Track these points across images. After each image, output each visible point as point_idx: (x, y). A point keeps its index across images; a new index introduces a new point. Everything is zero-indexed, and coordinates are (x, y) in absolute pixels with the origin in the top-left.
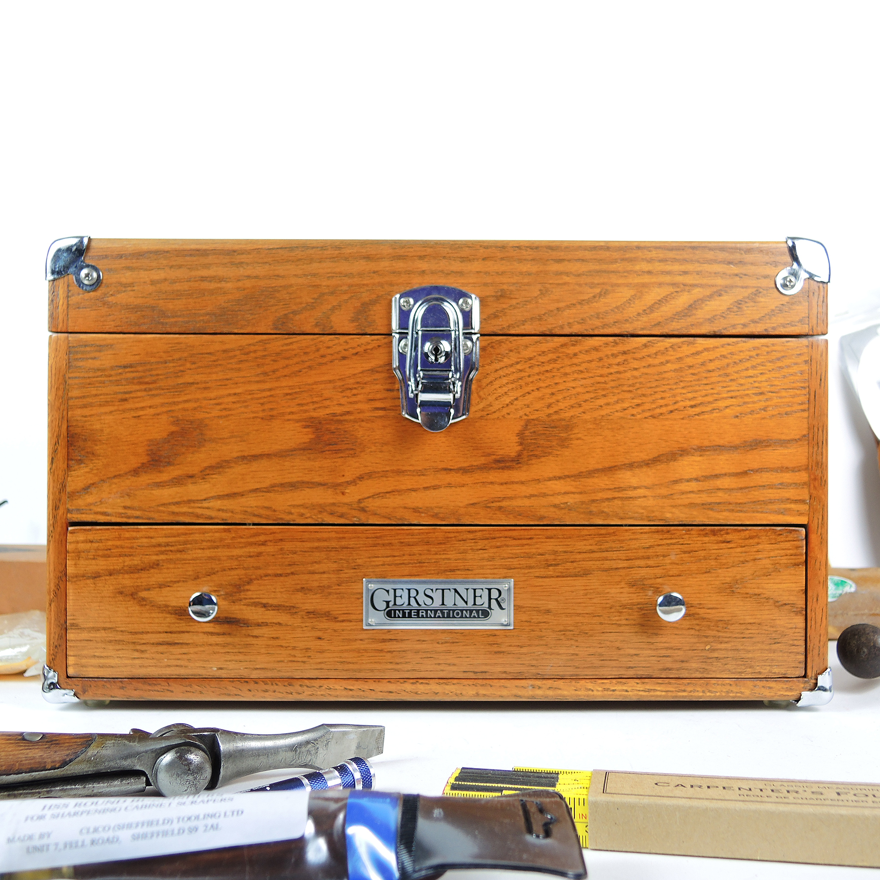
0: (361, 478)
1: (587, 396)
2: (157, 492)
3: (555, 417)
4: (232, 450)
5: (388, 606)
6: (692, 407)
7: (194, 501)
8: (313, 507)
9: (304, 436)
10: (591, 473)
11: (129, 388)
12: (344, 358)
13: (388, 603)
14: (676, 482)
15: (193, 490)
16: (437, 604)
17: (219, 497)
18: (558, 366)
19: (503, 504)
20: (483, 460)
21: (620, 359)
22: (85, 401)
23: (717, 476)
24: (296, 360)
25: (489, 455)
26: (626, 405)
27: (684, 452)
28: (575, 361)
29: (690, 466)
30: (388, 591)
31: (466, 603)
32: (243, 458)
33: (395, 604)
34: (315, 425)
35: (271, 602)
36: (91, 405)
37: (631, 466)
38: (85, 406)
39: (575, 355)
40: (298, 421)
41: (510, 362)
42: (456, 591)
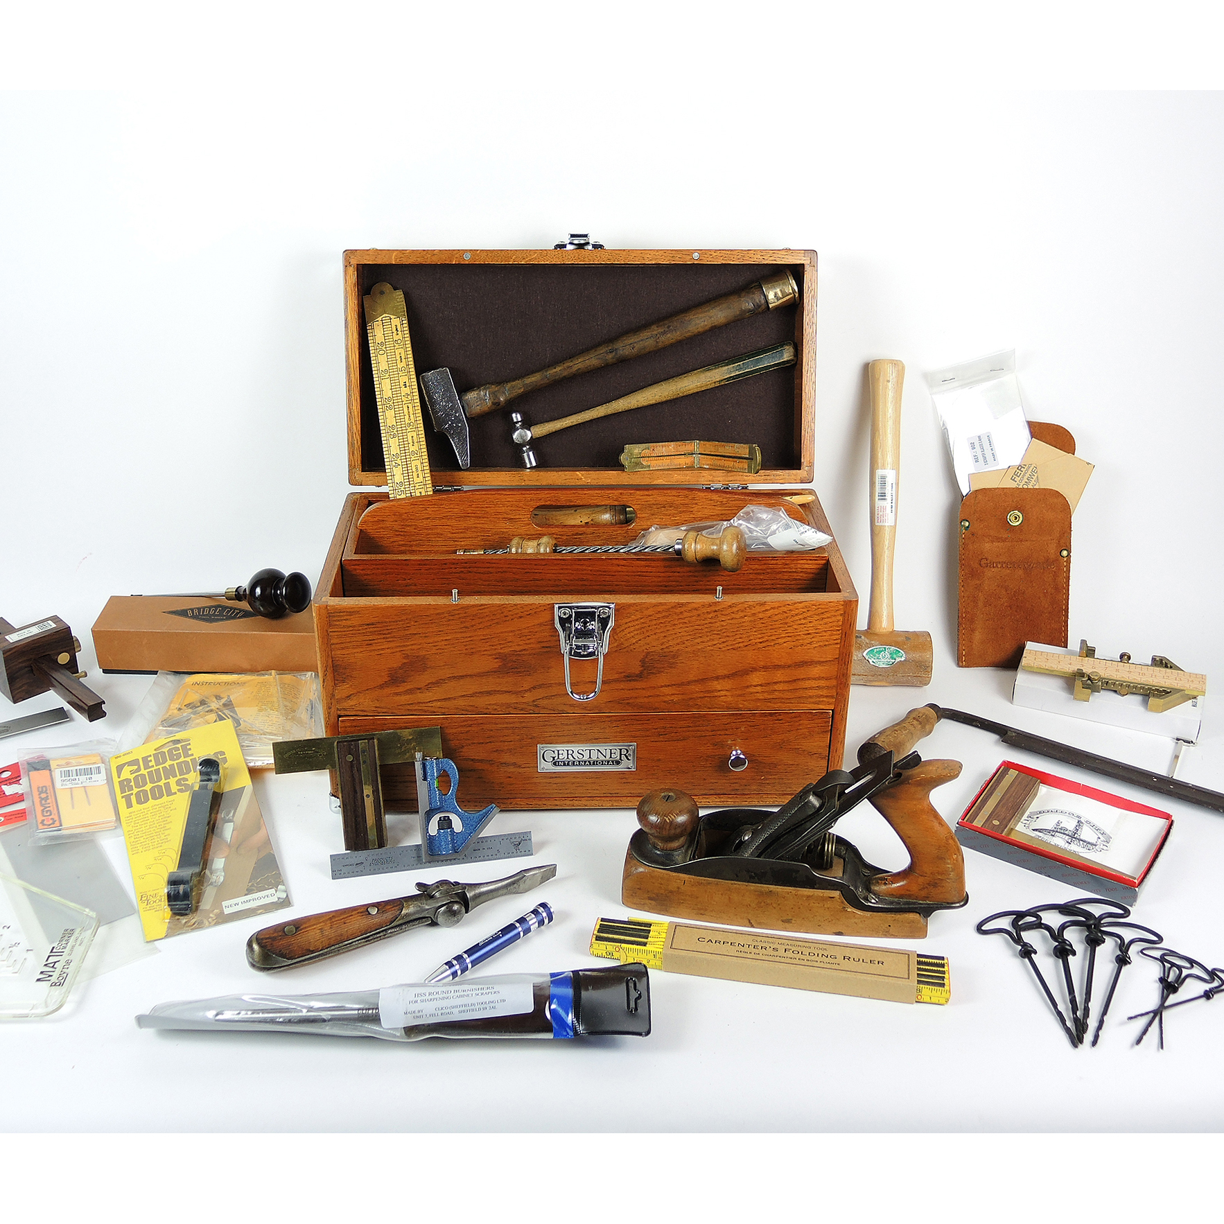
0: (534, 688)
1: (689, 638)
2: (397, 698)
3: (665, 650)
4: (446, 673)
5: (554, 759)
6: (761, 643)
7: (422, 703)
8: (503, 705)
9: (496, 664)
10: (689, 683)
11: (371, 638)
12: (521, 617)
13: (554, 758)
14: (748, 687)
15: (421, 697)
16: (586, 758)
17: (439, 700)
18: (669, 620)
19: (631, 701)
20: (616, 676)
21: (712, 615)
22: (343, 646)
23: (776, 683)
24: (487, 619)
25: (621, 673)
26: (715, 643)
27: (754, 669)
28: (681, 616)
29: (756, 678)
30: (554, 752)
31: (605, 757)
32: (454, 677)
33: (558, 758)
34: (502, 657)
35: (477, 758)
36: (347, 648)
37: (717, 678)
38: (343, 649)
39: (681, 613)
40: (490, 655)
41: (635, 618)
42: (598, 750)
